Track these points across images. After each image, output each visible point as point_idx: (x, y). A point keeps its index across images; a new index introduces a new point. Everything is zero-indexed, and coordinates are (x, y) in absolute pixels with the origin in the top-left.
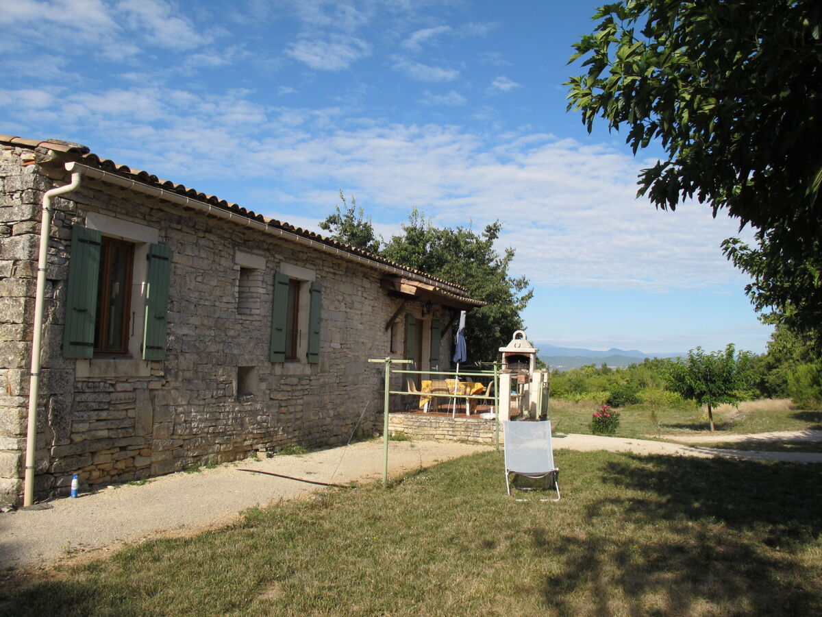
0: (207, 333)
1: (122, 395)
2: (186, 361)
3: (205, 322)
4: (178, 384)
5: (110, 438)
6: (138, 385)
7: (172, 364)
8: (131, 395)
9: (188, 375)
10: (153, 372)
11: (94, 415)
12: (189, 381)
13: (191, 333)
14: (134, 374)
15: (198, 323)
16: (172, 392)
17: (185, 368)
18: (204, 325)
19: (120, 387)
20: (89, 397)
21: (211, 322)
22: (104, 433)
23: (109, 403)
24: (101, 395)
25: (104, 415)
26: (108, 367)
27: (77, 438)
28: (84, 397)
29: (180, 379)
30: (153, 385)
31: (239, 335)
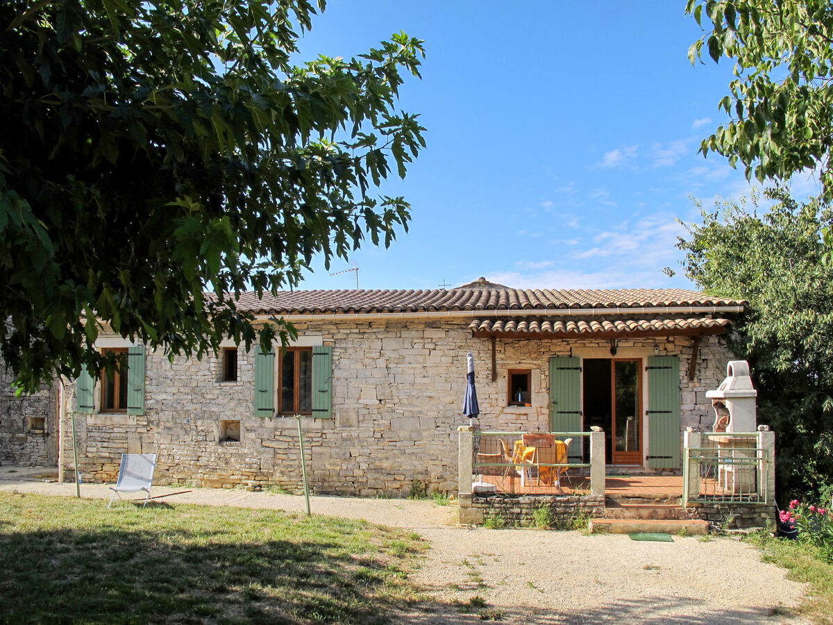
0: (186, 397)
1: (118, 435)
2: (166, 416)
3: (182, 390)
4: (160, 430)
5: (109, 458)
6: (128, 430)
7: (154, 417)
8: (124, 435)
9: (169, 425)
10: (138, 422)
11: (99, 444)
12: (170, 429)
13: (169, 398)
14: (124, 423)
15: (175, 391)
16: (156, 435)
17: (165, 420)
18: (181, 392)
19: (115, 430)
20: (97, 434)
21: (188, 390)
22: (107, 455)
23: (109, 438)
24: (103, 434)
25: (105, 444)
26: (106, 418)
27: (90, 455)
28: (92, 434)
29: (162, 427)
30: (140, 430)
31: (218, 397)
